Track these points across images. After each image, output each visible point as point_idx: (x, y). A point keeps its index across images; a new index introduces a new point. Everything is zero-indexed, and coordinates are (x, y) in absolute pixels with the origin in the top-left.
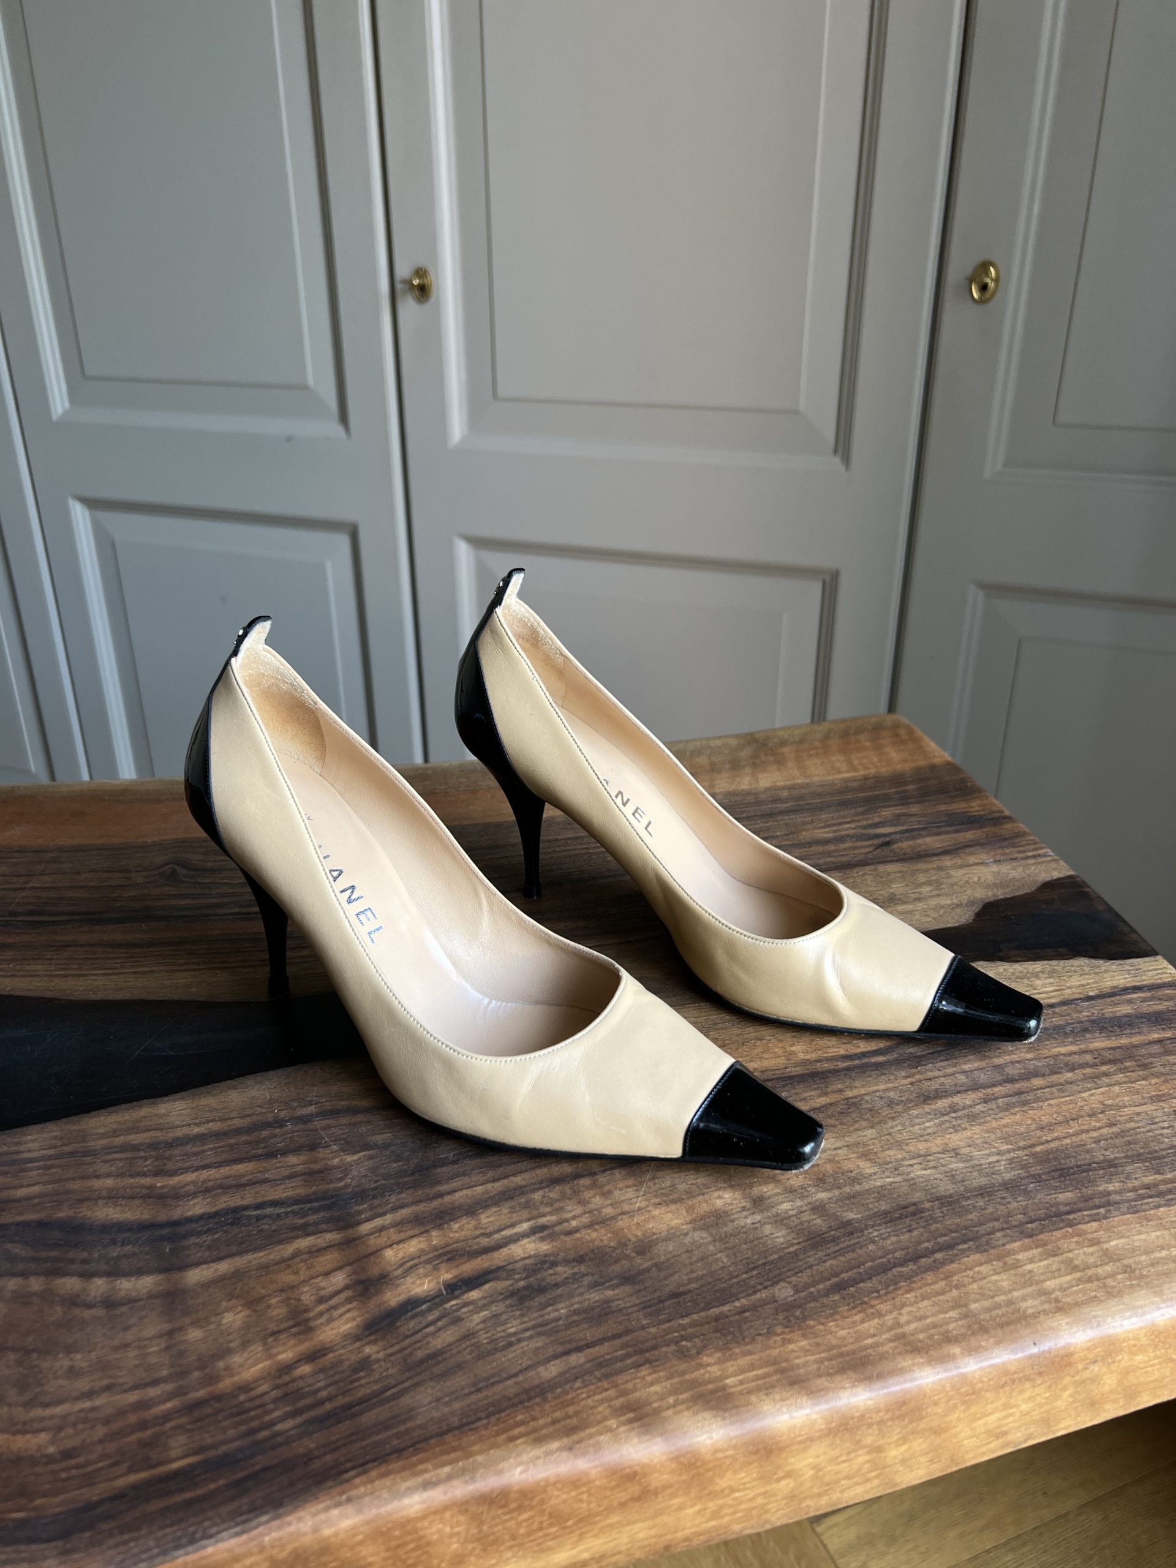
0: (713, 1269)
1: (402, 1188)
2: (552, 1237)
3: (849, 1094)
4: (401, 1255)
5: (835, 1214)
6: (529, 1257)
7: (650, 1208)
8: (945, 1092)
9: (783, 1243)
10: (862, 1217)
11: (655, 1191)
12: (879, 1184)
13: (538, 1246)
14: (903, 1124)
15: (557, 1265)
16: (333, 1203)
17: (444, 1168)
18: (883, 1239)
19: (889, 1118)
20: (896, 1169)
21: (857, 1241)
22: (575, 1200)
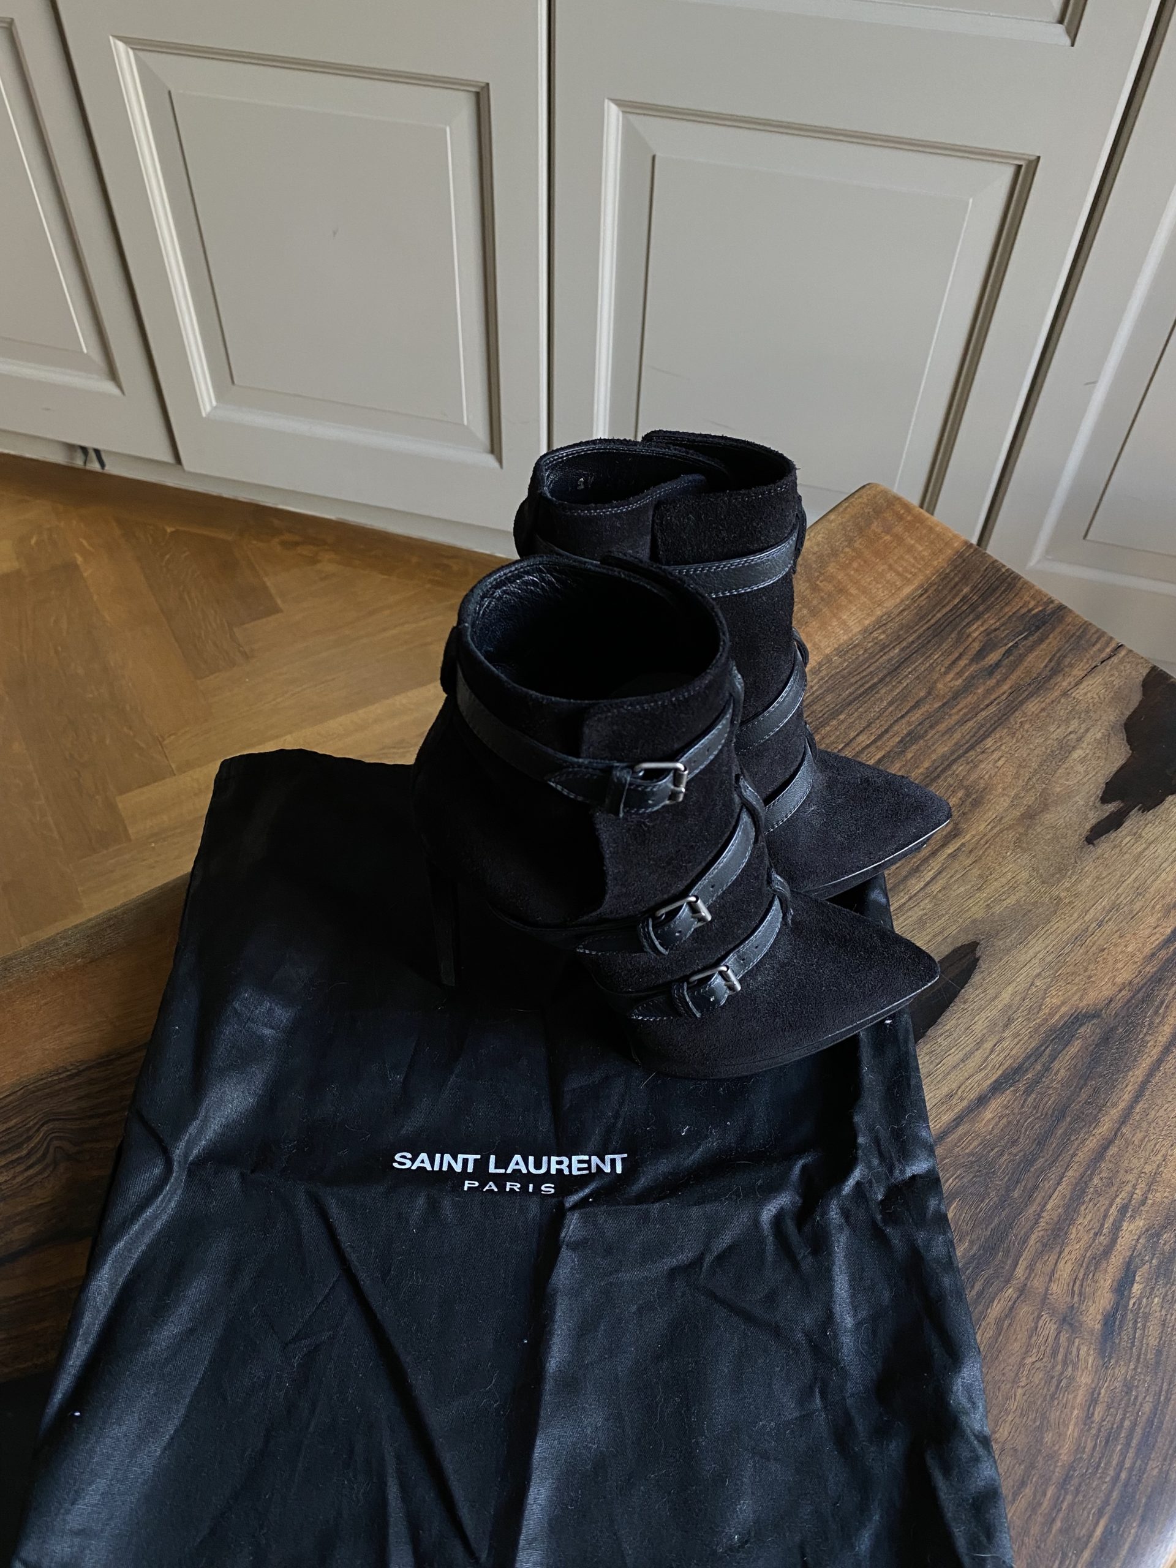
1: (1008, 1224)
2: (1136, 1211)
4: (1063, 1283)
6: (1139, 1237)
11: (1160, 1135)
13: (1136, 1224)
15: (1162, 1235)
22: (1122, 1171)
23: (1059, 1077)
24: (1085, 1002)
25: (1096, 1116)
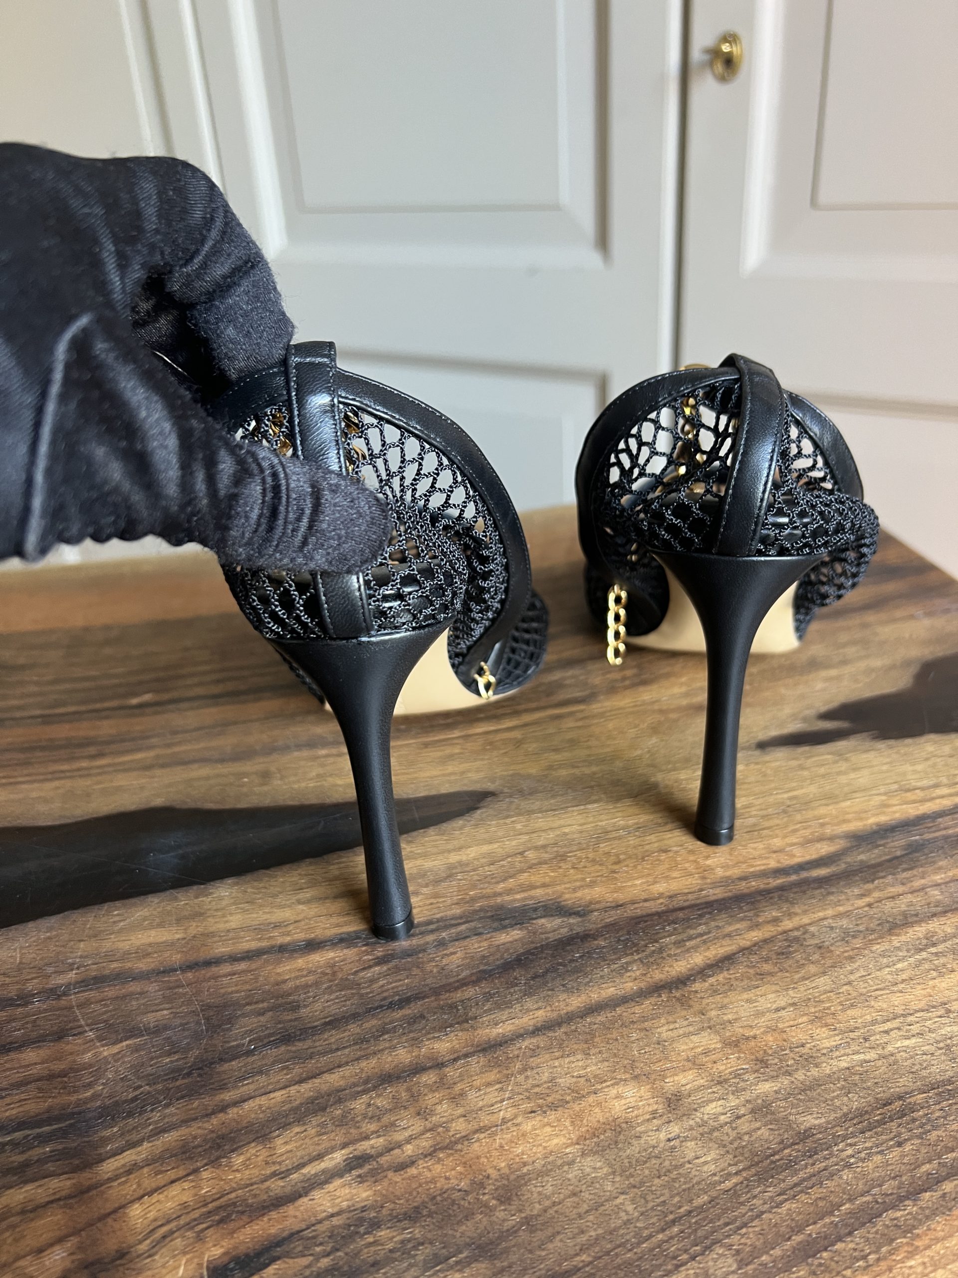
0: (613, 1225)
1: (171, 1097)
2: (376, 1175)
3: (787, 924)
4: (151, 1215)
5: (785, 1118)
6: (338, 1214)
7: (520, 1119)
8: (916, 915)
9: (715, 1174)
10: (828, 1122)
11: (527, 1090)
12: (844, 1064)
13: (354, 1191)
14: (866, 968)
15: (379, 1227)
16: (71, 1125)
17: (233, 1063)
18: (863, 1160)
19: (846, 958)
20: (866, 1040)
21: (824, 1164)
22: (412, 1110)
23: (445, 961)
24: (579, 894)
25: (451, 1026)
